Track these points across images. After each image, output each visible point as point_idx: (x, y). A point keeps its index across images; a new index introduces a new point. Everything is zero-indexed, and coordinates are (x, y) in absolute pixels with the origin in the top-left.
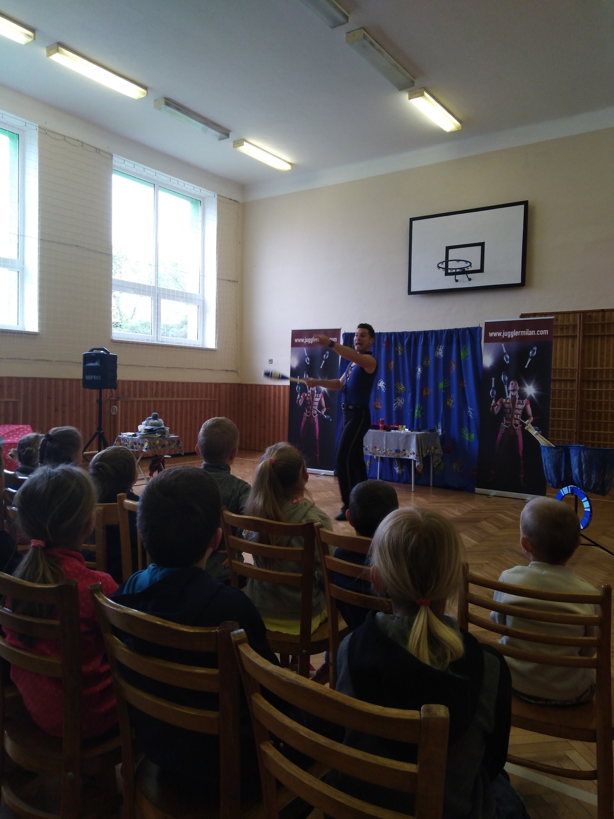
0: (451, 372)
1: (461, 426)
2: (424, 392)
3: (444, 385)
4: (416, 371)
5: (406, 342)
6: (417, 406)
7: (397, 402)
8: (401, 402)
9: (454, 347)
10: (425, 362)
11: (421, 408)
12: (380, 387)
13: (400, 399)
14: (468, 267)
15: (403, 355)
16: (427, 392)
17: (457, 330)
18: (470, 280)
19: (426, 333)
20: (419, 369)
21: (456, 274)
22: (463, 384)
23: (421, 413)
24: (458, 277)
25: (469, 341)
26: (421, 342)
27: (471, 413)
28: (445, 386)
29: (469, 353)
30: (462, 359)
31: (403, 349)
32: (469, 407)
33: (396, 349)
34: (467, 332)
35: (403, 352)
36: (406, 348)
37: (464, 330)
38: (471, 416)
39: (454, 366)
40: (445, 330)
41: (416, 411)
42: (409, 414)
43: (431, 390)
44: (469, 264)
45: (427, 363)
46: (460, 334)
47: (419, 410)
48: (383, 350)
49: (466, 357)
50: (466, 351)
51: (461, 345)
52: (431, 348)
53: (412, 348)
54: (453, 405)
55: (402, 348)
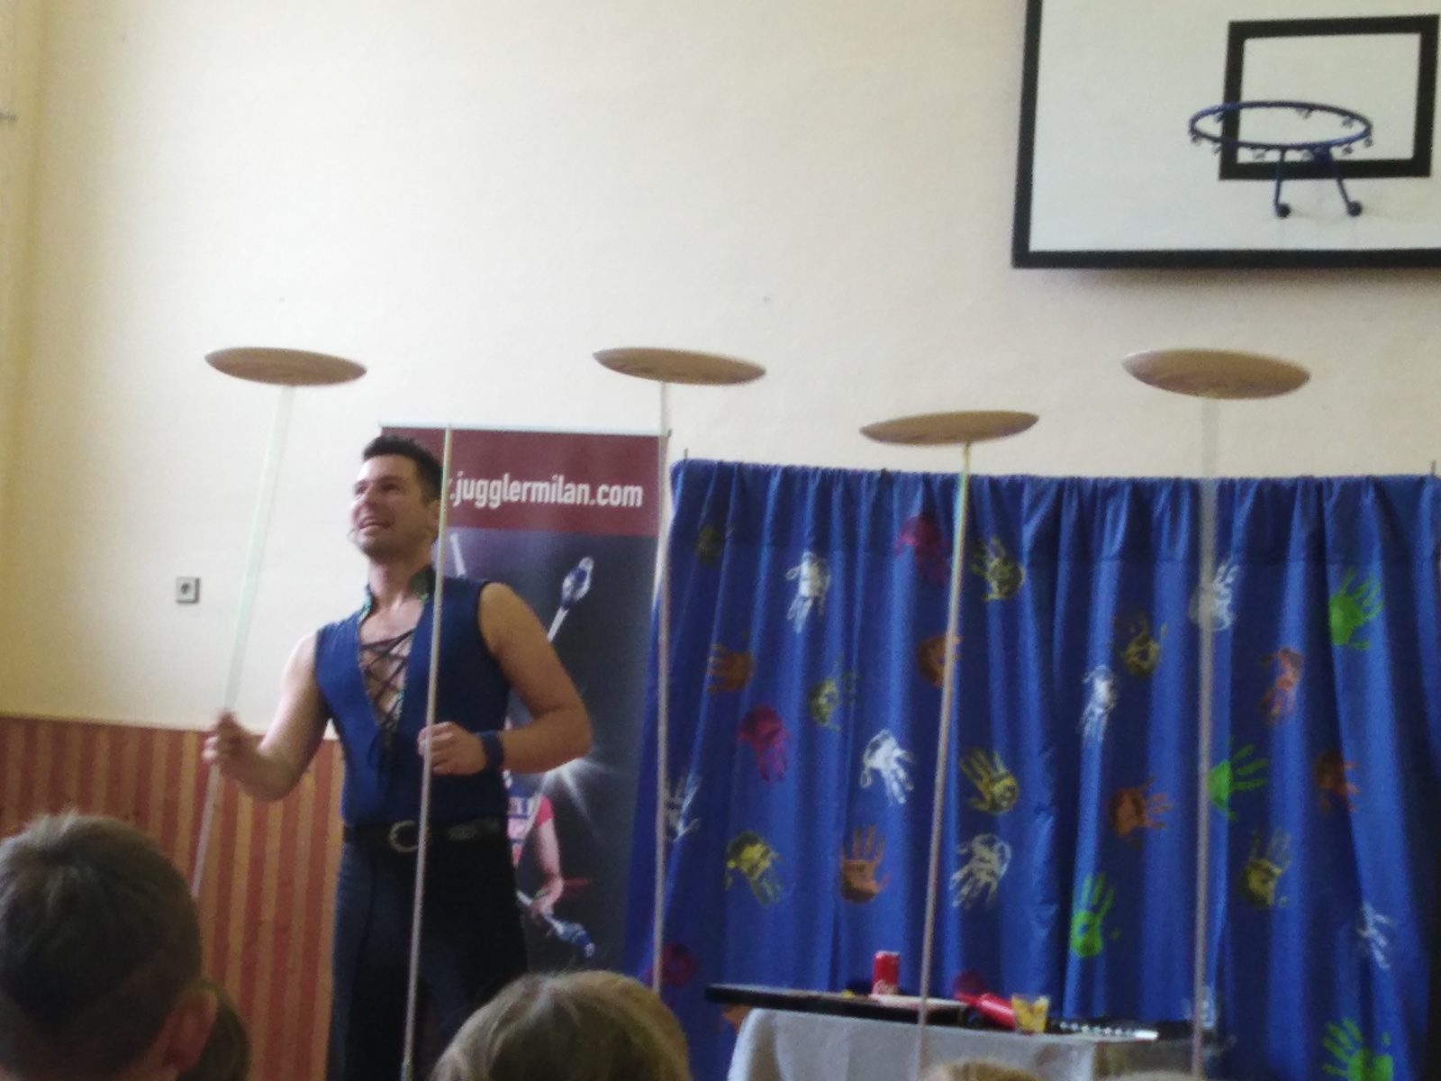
0: (1276, 710)
1: (1322, 1012)
2: (1126, 809)
3: (1235, 778)
4: (1080, 694)
5: (1028, 532)
6: (1086, 889)
7: (974, 864)
8: (991, 862)
9: (1296, 572)
10: (1133, 649)
11: (1107, 904)
12: (876, 773)
13: (989, 843)
14: (1350, 141)
15: (1011, 606)
16: (1139, 811)
17: (1315, 488)
18: (1355, 209)
19: (1142, 493)
20: (1101, 689)
21: (1280, 172)
22: (1340, 779)
23: (1106, 931)
24: (1295, 191)
25: (1377, 548)
26: (1113, 540)
27: (1382, 942)
28: (1242, 786)
29: (1375, 610)
30: (1338, 641)
31: (1016, 573)
32: (1368, 908)
33: (975, 568)
34: (1368, 499)
35: (1010, 583)
36: (1032, 565)
37: (1353, 488)
38: (1379, 957)
39: (1290, 683)
40: (1246, 483)
41: (1080, 918)
42: (1041, 934)
43: (1162, 804)
44: (1358, 128)
45: (1144, 655)
46: (1329, 506)
47: (1094, 909)
48: (901, 570)
49: (1359, 634)
50: (1360, 602)
51: (1332, 570)
52: (1169, 576)
53: (1064, 568)
54: (1281, 889)
55: (1005, 562)
